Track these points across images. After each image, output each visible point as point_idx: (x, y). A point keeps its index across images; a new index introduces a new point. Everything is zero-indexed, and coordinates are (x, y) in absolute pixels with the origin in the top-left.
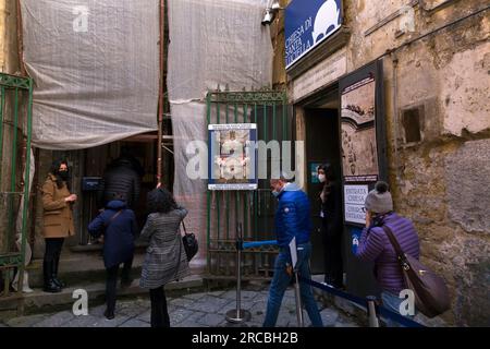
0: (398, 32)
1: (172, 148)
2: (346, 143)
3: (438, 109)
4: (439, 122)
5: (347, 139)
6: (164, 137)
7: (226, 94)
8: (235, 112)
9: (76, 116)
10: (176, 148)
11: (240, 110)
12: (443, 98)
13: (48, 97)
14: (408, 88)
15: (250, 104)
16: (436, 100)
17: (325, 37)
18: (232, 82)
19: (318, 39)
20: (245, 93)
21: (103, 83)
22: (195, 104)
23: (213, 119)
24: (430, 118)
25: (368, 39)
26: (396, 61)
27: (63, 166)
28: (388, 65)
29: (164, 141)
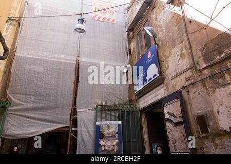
0: (186, 79)
1: (76, 135)
2: (169, 133)
3: (214, 116)
4: (216, 123)
5: (169, 130)
6: (73, 129)
7: (105, 106)
8: (110, 115)
9: (28, 119)
10: (78, 135)
11: (113, 114)
12: (215, 110)
13: (16, 110)
14: (197, 105)
15: (118, 111)
16: (212, 111)
17: (153, 79)
18: (109, 99)
19: (149, 80)
20: (115, 105)
21: (44, 102)
22: (90, 111)
23: (99, 119)
24: (211, 120)
25: (173, 81)
26: (188, 92)
27: (16, 148)
28: (184, 93)
29: (72, 131)
